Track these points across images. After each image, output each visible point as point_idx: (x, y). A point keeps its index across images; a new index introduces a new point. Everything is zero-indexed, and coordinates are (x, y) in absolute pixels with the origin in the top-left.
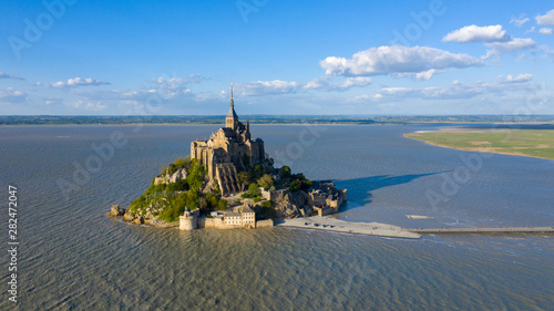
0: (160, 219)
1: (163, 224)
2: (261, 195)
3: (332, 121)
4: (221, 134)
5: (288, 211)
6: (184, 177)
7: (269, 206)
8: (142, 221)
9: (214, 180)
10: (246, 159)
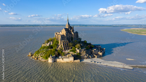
0: (43, 58)
1: (43, 60)
2: (76, 51)
3: (100, 26)
4: (64, 30)
5: (85, 57)
6: (52, 44)
7: (79, 54)
8: (37, 59)
9: (61, 45)
10: (72, 39)
